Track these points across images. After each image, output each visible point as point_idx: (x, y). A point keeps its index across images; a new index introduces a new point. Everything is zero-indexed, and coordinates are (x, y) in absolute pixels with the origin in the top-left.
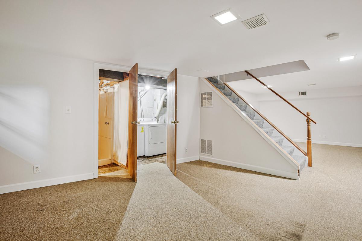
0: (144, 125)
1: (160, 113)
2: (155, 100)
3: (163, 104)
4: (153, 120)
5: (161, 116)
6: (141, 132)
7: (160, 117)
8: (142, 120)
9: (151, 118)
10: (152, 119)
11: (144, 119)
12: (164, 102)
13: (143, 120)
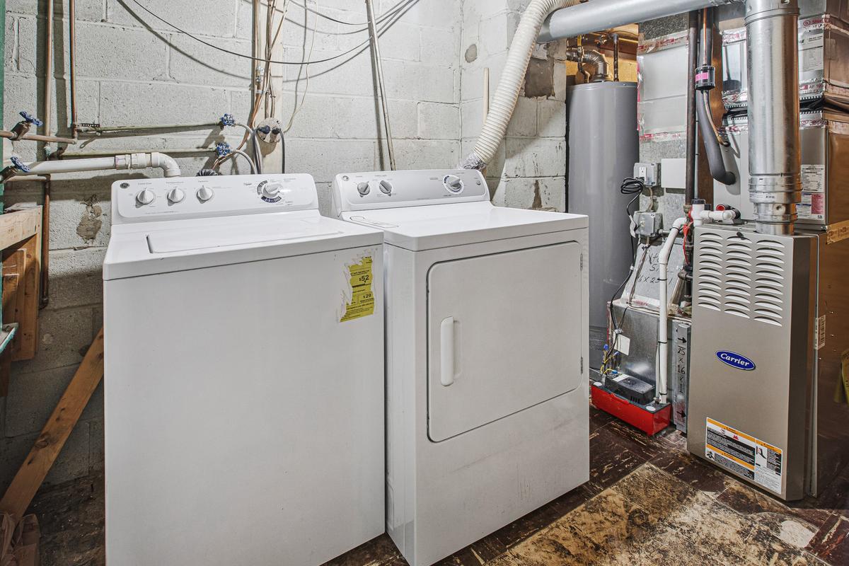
0: (376, 241)
1: (508, 133)
2: (471, 56)
3: (528, 76)
4: (457, 185)
5: (511, 155)
6: (352, 312)
7: (509, 166)
8: (375, 188)
9: (446, 172)
10: (454, 178)
11: (389, 176)
12: (532, 58)
13: (385, 187)
